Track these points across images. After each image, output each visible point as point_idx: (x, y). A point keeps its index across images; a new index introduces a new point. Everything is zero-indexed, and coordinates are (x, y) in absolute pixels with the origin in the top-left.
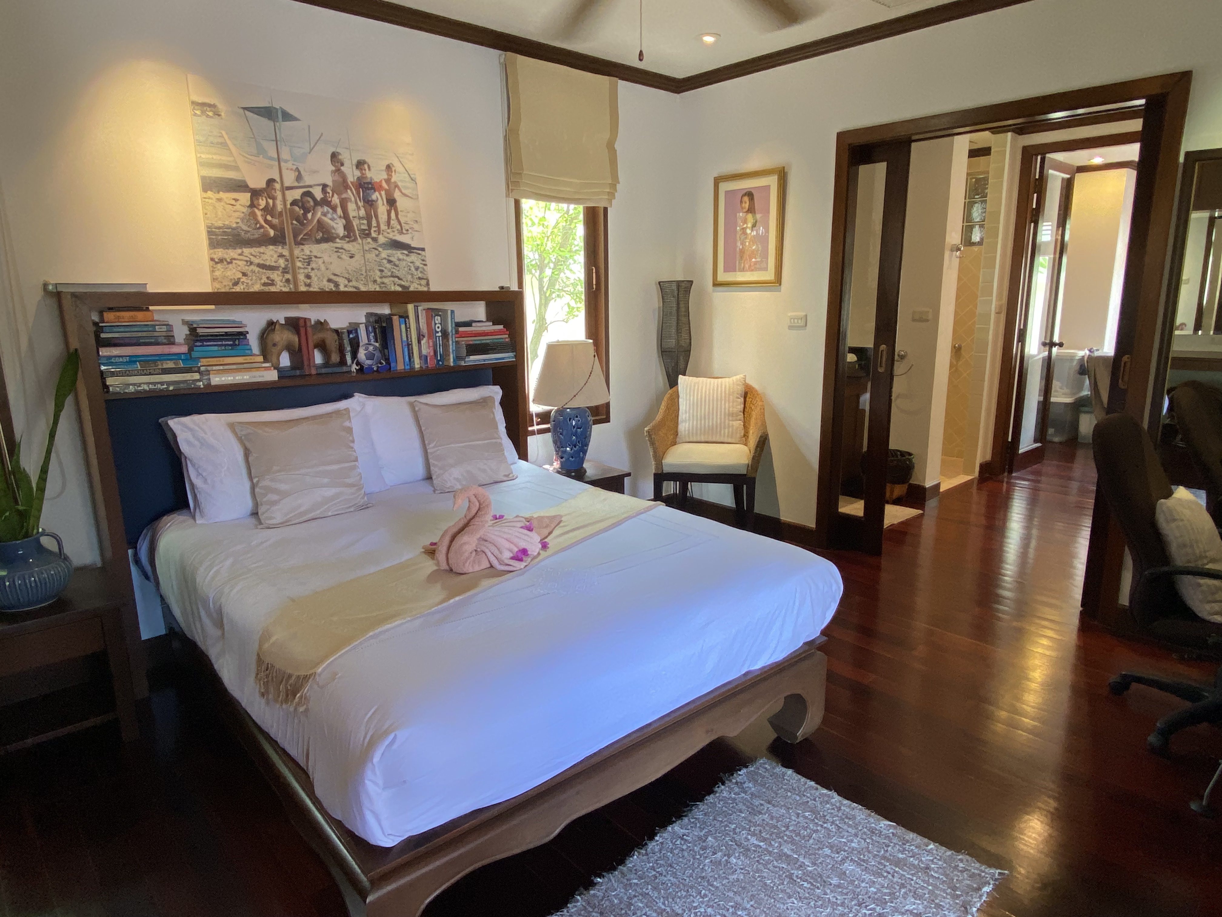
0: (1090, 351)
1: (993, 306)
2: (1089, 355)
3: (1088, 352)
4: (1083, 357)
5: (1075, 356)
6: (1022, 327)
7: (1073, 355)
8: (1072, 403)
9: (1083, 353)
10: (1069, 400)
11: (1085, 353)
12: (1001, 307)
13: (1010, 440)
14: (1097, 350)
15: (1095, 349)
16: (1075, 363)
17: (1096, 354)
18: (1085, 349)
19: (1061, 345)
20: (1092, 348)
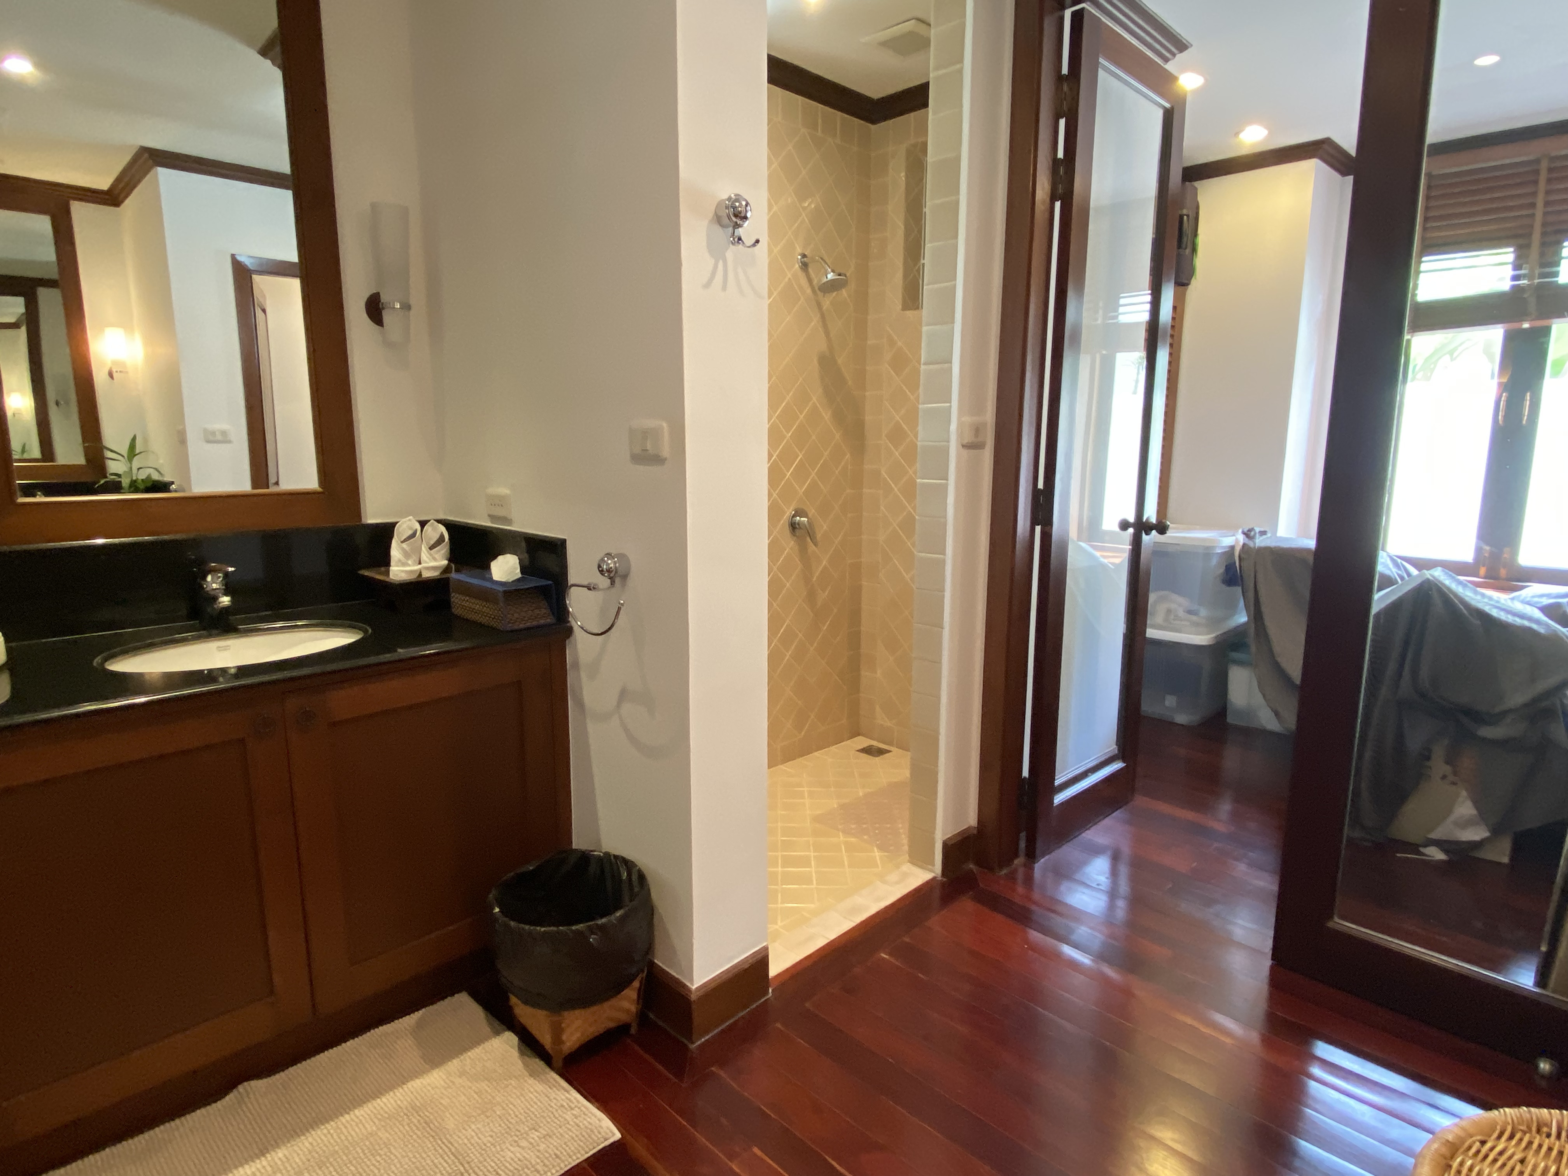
0: (1247, 534)
1: (953, 427)
2: (1244, 545)
3: (1241, 538)
4: (1232, 548)
5: (1213, 547)
6: (1041, 485)
7: (1207, 544)
8: (1210, 646)
9: (1234, 539)
10: (1202, 639)
11: (1237, 541)
12: (977, 430)
13: (1025, 773)
14: (1263, 533)
15: (1257, 530)
16: (1214, 561)
17: (1260, 542)
18: (1236, 528)
19: (1162, 529)
20: (1250, 530)
